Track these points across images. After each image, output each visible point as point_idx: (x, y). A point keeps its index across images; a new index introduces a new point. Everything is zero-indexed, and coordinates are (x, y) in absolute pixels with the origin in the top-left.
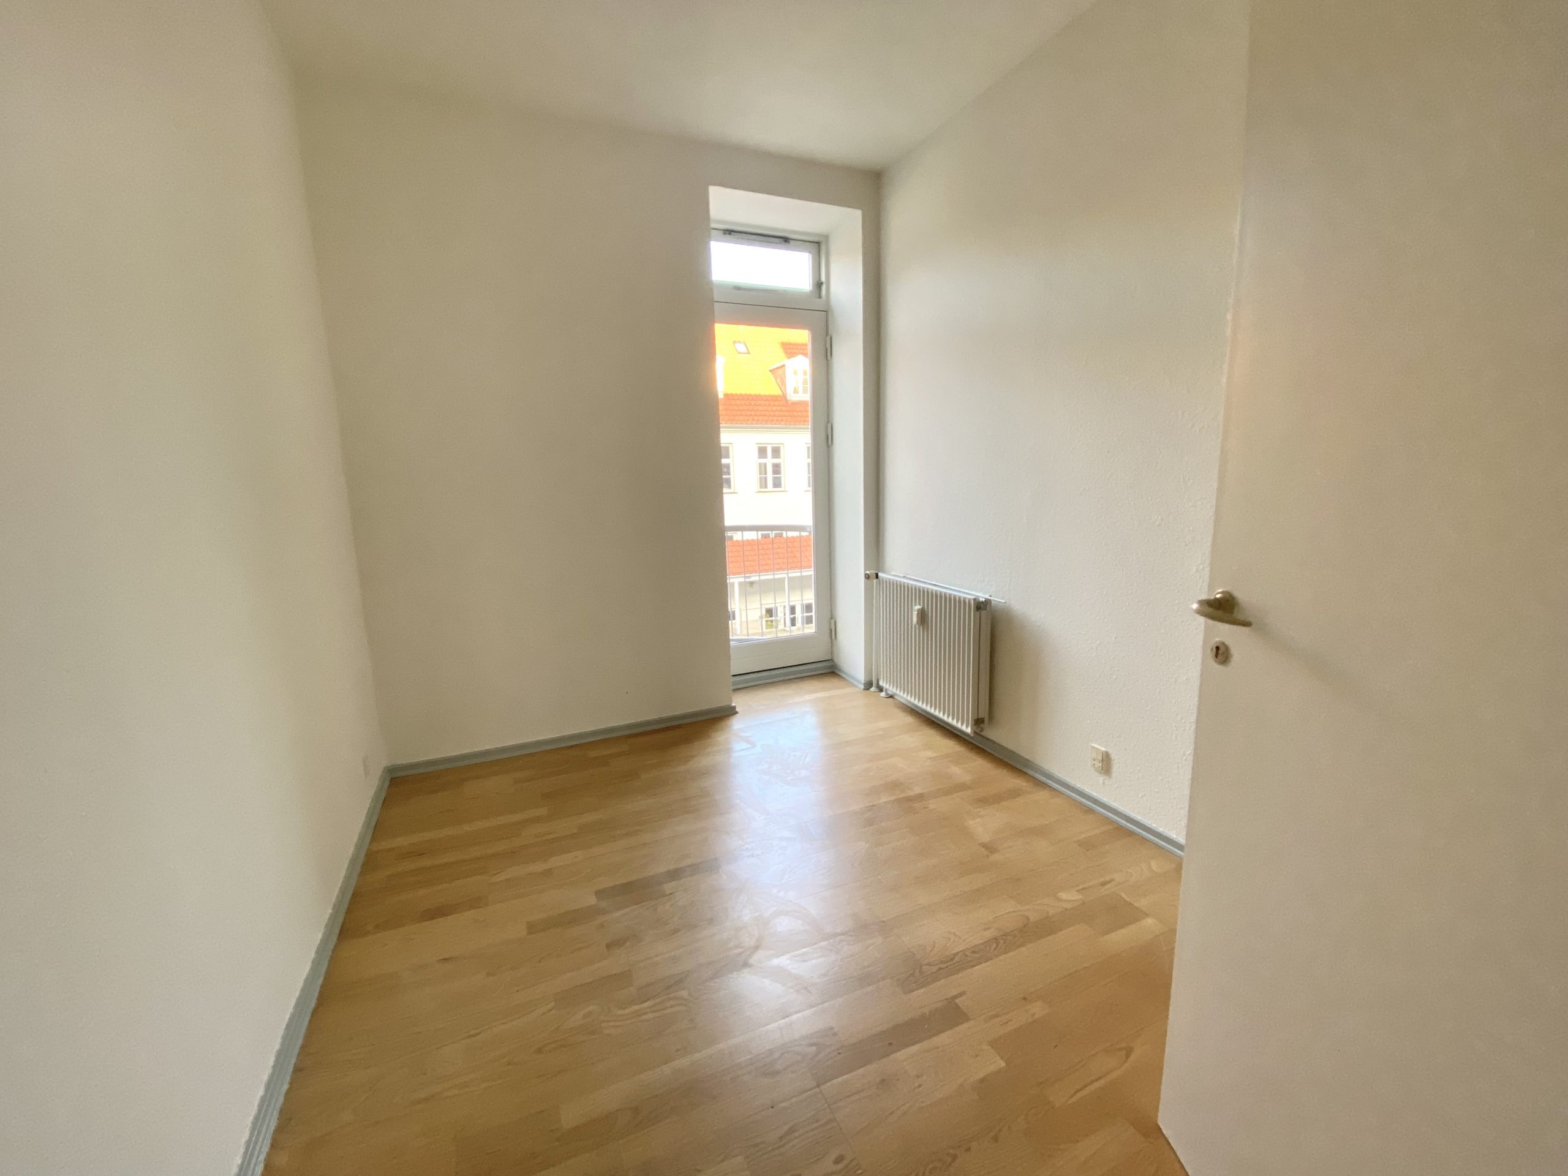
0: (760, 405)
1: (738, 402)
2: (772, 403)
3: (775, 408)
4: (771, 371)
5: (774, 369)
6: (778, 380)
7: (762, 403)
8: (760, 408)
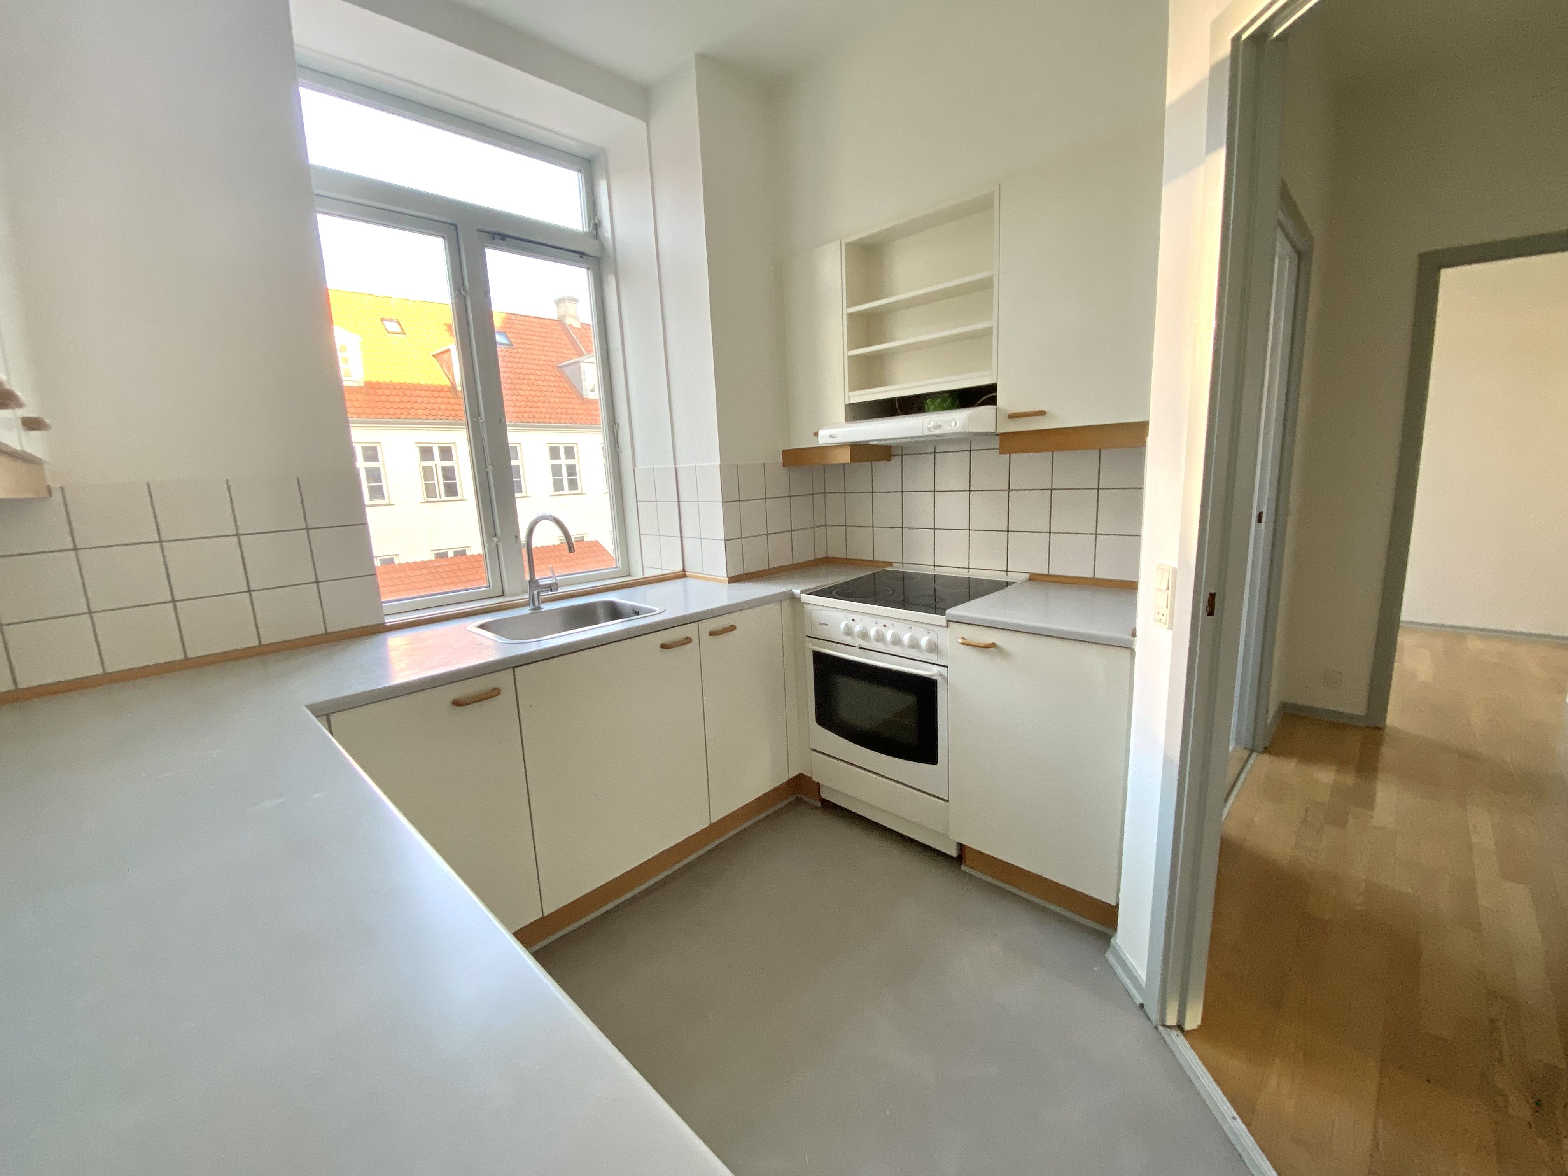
0: (419, 396)
1: (387, 392)
2: (436, 394)
3: (440, 400)
4: (434, 356)
5: (439, 354)
6: (444, 367)
7: (423, 393)
8: (419, 400)
